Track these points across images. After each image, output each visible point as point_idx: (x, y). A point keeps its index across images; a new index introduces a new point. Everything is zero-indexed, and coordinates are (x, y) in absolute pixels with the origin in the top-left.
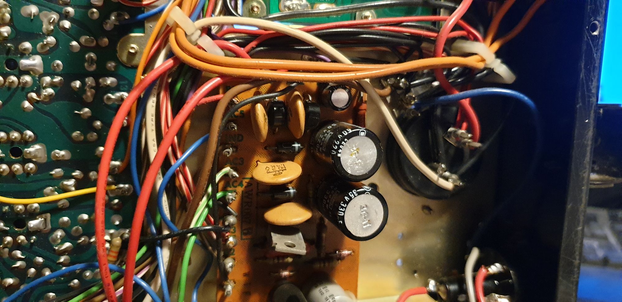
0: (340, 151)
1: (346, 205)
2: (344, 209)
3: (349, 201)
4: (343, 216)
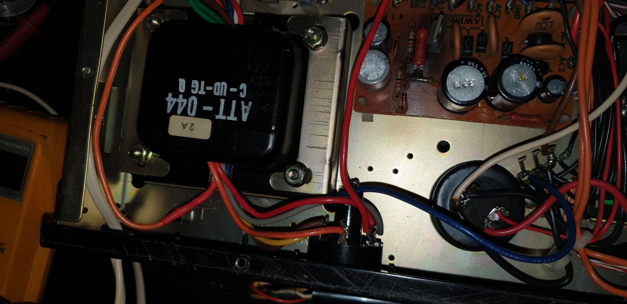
0: (525, 64)
1: (477, 67)
2: (474, 65)
3: (480, 70)
4: (467, 64)
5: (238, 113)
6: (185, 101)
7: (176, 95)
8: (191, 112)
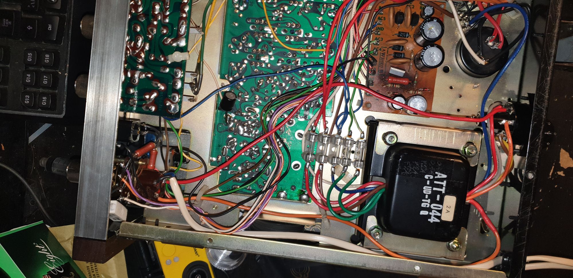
0: (424, 27)
2: (424, 52)
3: (426, 49)
4: (423, 55)
5: (442, 180)
6: (433, 211)
7: (429, 216)
8: (440, 207)
